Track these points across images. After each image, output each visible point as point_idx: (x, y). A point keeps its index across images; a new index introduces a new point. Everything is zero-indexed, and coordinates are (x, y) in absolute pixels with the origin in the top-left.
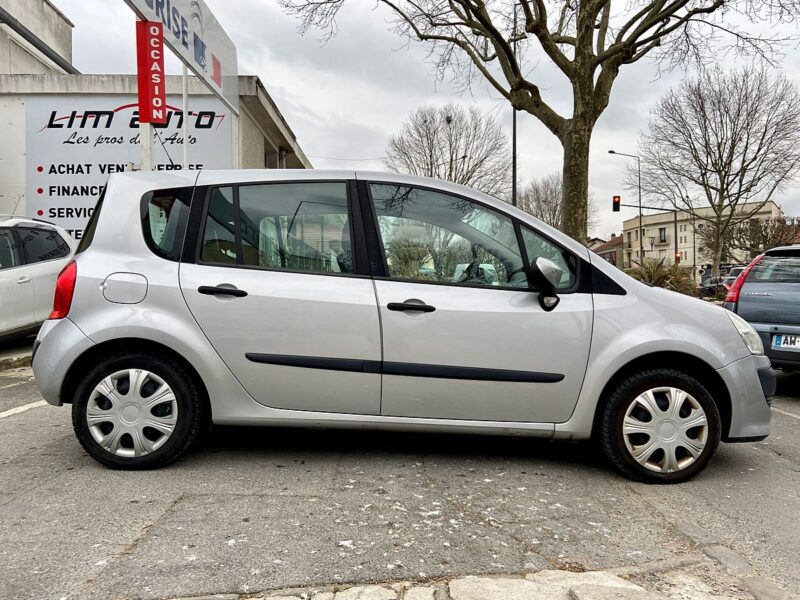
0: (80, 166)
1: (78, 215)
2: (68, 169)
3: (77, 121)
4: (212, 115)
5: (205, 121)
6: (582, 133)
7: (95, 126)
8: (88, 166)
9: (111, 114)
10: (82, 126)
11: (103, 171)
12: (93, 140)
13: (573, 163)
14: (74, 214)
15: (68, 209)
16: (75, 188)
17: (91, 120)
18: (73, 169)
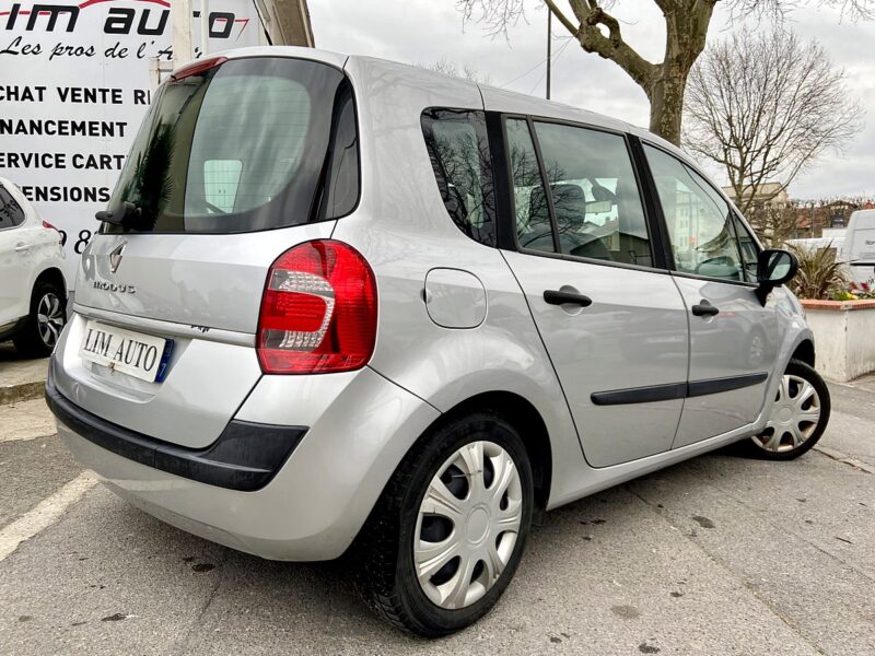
0: (27, 90)
1: (27, 164)
2: (9, 93)
3: (22, 21)
4: (230, 18)
5: (219, 26)
6: (676, 81)
7: (50, 27)
8: (41, 89)
9: (74, 11)
10: (30, 27)
11: (63, 98)
12: (47, 50)
13: (664, 120)
14: (20, 162)
15: (10, 155)
16: (21, 123)
17: (43, 20)
18: (16, 93)
